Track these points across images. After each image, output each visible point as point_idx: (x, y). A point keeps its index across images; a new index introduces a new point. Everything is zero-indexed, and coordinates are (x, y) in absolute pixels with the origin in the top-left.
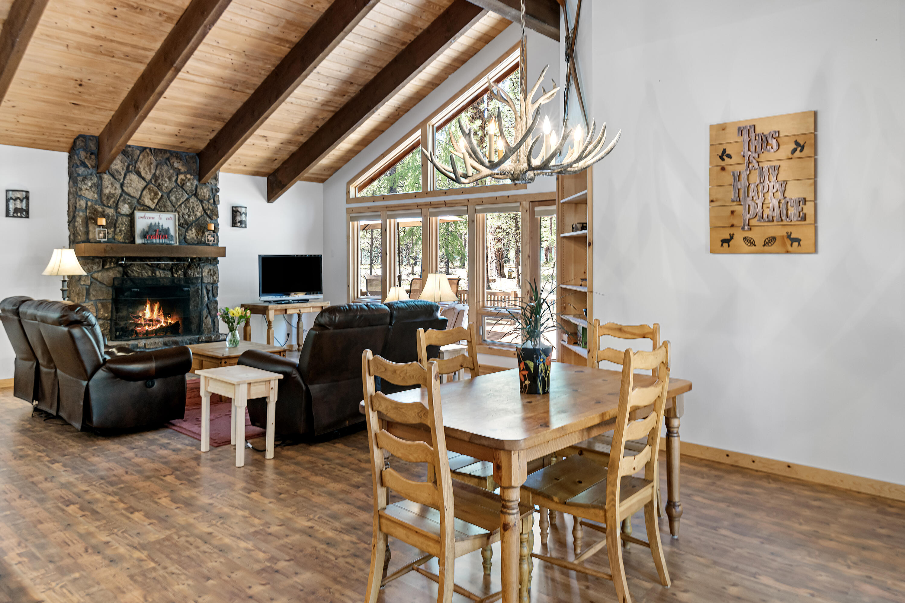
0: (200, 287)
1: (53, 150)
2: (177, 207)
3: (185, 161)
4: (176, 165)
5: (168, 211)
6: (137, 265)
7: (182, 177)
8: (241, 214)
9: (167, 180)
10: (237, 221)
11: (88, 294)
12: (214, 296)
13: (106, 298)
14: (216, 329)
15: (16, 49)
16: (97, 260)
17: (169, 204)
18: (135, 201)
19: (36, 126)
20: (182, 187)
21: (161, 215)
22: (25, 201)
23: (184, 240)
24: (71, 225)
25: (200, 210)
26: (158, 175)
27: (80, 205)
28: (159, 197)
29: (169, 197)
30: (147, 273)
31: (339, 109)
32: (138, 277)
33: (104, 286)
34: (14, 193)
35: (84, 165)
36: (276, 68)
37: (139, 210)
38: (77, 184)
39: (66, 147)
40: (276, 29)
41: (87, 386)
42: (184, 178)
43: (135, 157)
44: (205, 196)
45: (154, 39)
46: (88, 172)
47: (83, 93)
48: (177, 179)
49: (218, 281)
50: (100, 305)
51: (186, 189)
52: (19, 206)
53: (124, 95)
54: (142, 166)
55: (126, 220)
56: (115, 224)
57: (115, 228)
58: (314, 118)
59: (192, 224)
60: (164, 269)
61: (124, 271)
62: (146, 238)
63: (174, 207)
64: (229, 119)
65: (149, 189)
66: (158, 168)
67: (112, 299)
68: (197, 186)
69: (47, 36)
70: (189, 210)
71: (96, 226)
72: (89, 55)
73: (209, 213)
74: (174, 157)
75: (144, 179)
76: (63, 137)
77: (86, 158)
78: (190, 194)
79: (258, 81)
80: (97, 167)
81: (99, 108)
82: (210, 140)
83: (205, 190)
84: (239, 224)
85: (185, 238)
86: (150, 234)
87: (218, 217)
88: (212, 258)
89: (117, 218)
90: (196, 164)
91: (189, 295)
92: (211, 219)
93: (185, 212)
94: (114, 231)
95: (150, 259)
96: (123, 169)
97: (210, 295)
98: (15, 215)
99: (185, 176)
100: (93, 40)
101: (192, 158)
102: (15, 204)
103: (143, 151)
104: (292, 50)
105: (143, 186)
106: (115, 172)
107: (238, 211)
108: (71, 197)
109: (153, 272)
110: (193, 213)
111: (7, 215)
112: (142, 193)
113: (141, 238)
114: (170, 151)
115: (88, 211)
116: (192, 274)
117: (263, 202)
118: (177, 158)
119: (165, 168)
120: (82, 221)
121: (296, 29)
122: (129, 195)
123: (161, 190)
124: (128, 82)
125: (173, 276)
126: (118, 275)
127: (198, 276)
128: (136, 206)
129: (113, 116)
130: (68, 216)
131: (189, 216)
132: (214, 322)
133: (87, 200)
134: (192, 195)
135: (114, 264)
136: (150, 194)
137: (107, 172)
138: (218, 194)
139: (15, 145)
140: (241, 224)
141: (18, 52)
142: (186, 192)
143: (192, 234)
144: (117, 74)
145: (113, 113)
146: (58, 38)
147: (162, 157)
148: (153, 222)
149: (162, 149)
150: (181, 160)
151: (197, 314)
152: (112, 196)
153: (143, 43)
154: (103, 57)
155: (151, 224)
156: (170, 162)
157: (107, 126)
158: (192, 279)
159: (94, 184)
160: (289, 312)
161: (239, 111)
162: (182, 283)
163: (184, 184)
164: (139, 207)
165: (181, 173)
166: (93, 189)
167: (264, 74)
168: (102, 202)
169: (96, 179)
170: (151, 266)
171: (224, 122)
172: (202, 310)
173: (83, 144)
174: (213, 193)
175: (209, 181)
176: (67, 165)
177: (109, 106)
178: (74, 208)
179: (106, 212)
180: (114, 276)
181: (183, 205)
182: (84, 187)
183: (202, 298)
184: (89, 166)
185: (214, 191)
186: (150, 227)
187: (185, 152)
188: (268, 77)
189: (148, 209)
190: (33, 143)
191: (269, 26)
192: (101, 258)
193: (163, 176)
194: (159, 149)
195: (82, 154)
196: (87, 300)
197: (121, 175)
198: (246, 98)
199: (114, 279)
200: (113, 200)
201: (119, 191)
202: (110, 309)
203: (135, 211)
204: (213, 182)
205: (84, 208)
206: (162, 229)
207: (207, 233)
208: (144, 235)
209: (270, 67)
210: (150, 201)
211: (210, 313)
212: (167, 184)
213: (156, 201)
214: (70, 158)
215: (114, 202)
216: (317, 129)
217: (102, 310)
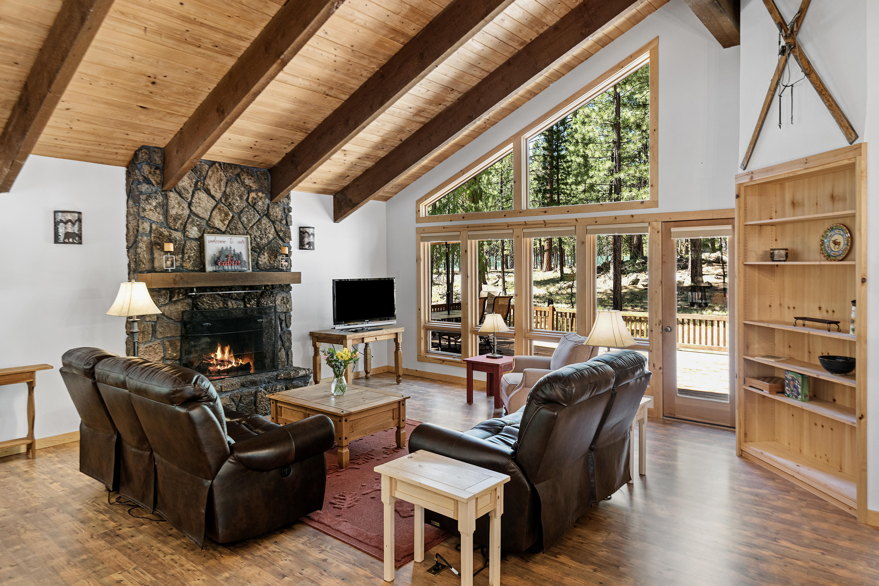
0: (273, 317)
1: (109, 164)
2: (248, 229)
3: (256, 177)
4: (247, 182)
5: (240, 234)
6: (208, 296)
7: (253, 195)
8: (309, 235)
9: (238, 199)
10: (306, 243)
11: (154, 331)
12: (287, 326)
13: (174, 334)
14: (290, 363)
15: (87, 24)
16: (164, 292)
17: (240, 225)
18: (204, 223)
19: (93, 134)
20: (253, 207)
21: (233, 238)
22: (77, 224)
23: (256, 266)
24: (131, 251)
25: (272, 232)
26: (228, 194)
27: (143, 229)
28: (230, 218)
29: (240, 218)
30: (218, 305)
31: (429, 120)
32: (209, 309)
33: (172, 321)
34: (64, 214)
35: (147, 181)
36: (381, 69)
37: (208, 233)
38: (139, 203)
39: (123, 161)
40: (397, 18)
41: (212, 485)
42: (256, 196)
43: (204, 173)
44: (277, 217)
45: (253, 24)
46: (152, 190)
47: (156, 94)
48: (248, 198)
49: (291, 310)
50: (167, 343)
51: (257, 210)
52: (70, 230)
53: (203, 97)
54: (211, 183)
55: (194, 244)
56: (183, 250)
57: (183, 253)
58: (401, 130)
59: (264, 248)
60: (236, 299)
61: (193, 303)
62: (217, 264)
63: (246, 228)
64: (312, 130)
65: (219, 209)
66: (229, 185)
67: (181, 336)
68: (268, 206)
69: (122, 13)
70: (261, 232)
71: (162, 253)
72: (171, 43)
73: (281, 235)
74: (244, 172)
75: (213, 197)
76: (122, 149)
77: (150, 173)
78: (262, 215)
79: (355, 85)
80: (162, 184)
81: (169, 113)
82: (286, 154)
83: (277, 210)
84: (307, 246)
85: (257, 263)
86: (221, 260)
87: (291, 240)
88: (285, 285)
89: (185, 242)
90: (268, 181)
91: (261, 327)
92: (284, 242)
93: (257, 235)
94: (182, 258)
95: (221, 288)
96: (191, 186)
97: (284, 325)
98: (66, 241)
99: (257, 195)
100: (179, 22)
101: (263, 174)
102: (66, 228)
103: (212, 166)
104: (406, 46)
105: (213, 206)
106: (182, 190)
107: (306, 232)
108: (130, 218)
109: (225, 302)
110: (266, 235)
111: (56, 240)
112: (211, 213)
113: (212, 265)
114: (240, 166)
115: (153, 235)
116: (265, 303)
117: (329, 221)
118: (248, 174)
119: (236, 185)
120: (146, 247)
121: (418, 19)
122: (198, 216)
123: (231, 210)
124: (211, 82)
125: (245, 306)
126: (188, 308)
127: (271, 305)
128: (205, 228)
129: (185, 124)
130: (127, 241)
131: (261, 239)
132: (287, 355)
133: (152, 222)
134: (264, 215)
135: (183, 296)
136: (220, 215)
137: (173, 190)
138: (290, 214)
139: (64, 158)
140: (310, 246)
141: (90, 29)
142: (258, 212)
143: (264, 259)
144: (199, 70)
145: (185, 120)
146: (135, 18)
147: (232, 173)
148: (224, 246)
149: (232, 164)
150: (252, 176)
151: (270, 348)
152: (179, 217)
153: (240, 29)
154: (187, 46)
155: (222, 248)
156: (240, 178)
157: (176, 135)
158: (266, 309)
159: (159, 203)
160: (366, 341)
161: (326, 121)
162: (255, 313)
163: (255, 203)
164: (209, 230)
165: (253, 191)
166: (158, 210)
167: (367, 75)
168: (168, 225)
169: (161, 198)
170: (222, 296)
171: (306, 133)
172: (276, 342)
173: (146, 157)
174: (285, 213)
175: (282, 200)
176: (124, 182)
177: (183, 110)
178: (136, 232)
179: (173, 236)
180: (182, 309)
181: (254, 227)
182: (148, 207)
183: (276, 327)
184: (154, 182)
185: (286, 211)
186: (221, 252)
187: (256, 168)
188: (370, 79)
189: (218, 231)
190: (86, 156)
191: (389, 13)
192: (168, 289)
193: (233, 195)
194: (229, 164)
195: (146, 169)
196: (153, 339)
197: (188, 193)
198: (337, 105)
199: (183, 312)
200: (180, 221)
201: (187, 212)
202: (179, 348)
203: (205, 235)
204: (285, 200)
205: (148, 232)
206: (235, 255)
207: (280, 258)
208: (216, 262)
209: (375, 68)
210: (221, 223)
211: (283, 345)
212: (238, 204)
213: (227, 222)
214: (128, 174)
215: (181, 224)
216: (401, 142)
217: (170, 349)
